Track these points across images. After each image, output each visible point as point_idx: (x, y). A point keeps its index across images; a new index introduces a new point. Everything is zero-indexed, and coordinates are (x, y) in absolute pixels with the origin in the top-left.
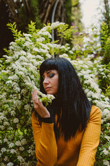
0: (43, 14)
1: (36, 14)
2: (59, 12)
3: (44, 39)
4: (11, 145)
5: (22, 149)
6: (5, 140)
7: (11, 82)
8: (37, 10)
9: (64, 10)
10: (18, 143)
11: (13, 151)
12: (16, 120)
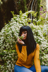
0: (28, 4)
1: (25, 4)
2: (35, 4)
3: (24, 17)
4: (10, 55)
5: (13, 56)
6: (8, 53)
7: (10, 33)
8: (26, 3)
9: (37, 3)
10: (12, 54)
11: (10, 57)
12: (12, 46)
